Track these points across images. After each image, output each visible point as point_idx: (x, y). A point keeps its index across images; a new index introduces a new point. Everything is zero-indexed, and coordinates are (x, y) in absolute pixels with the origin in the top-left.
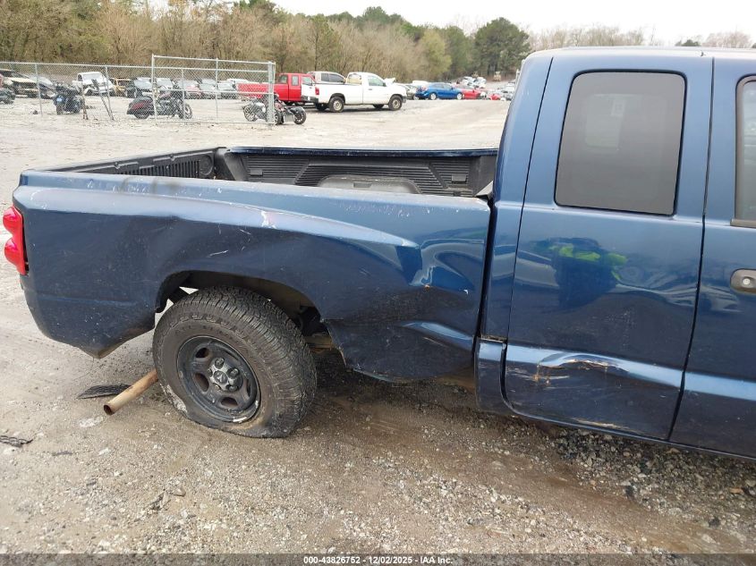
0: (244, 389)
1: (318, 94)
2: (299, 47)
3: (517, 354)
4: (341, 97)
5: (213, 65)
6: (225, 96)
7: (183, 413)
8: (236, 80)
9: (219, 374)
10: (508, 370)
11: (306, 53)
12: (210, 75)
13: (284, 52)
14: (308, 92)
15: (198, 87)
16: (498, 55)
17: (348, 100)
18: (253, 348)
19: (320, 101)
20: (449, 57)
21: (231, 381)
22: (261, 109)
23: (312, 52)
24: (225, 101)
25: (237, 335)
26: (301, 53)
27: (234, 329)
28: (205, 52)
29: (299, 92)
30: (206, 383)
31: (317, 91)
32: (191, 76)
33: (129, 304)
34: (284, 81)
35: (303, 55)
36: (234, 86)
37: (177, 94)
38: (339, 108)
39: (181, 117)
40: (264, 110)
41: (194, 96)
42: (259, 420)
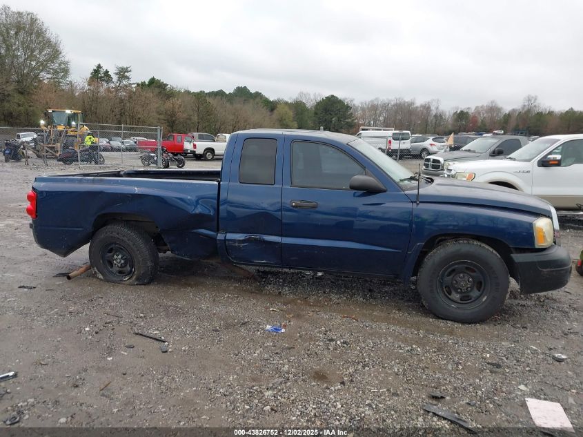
0: (128, 265)
1: (195, 148)
2: (185, 115)
3: (230, 236)
4: (211, 150)
5: (120, 128)
6: (128, 149)
7: (101, 280)
8: (137, 138)
9: (118, 259)
10: (227, 242)
11: (190, 119)
12: (118, 135)
13: (174, 119)
14: (188, 146)
15: (109, 143)
16: (331, 122)
17: (216, 152)
18: (131, 244)
19: (197, 153)
20: (296, 122)
21: (123, 261)
22: (153, 157)
23: (195, 118)
24: (129, 153)
25: (125, 239)
26: (187, 119)
27: (124, 236)
28: (115, 118)
29: (183, 146)
30: (111, 265)
31: (195, 146)
32: (103, 136)
33: (81, 229)
34: (171, 139)
35: (188, 121)
36: (135, 142)
37: (94, 147)
38: (210, 157)
39: (96, 163)
40: (155, 158)
41: (105, 149)
42: (134, 277)
